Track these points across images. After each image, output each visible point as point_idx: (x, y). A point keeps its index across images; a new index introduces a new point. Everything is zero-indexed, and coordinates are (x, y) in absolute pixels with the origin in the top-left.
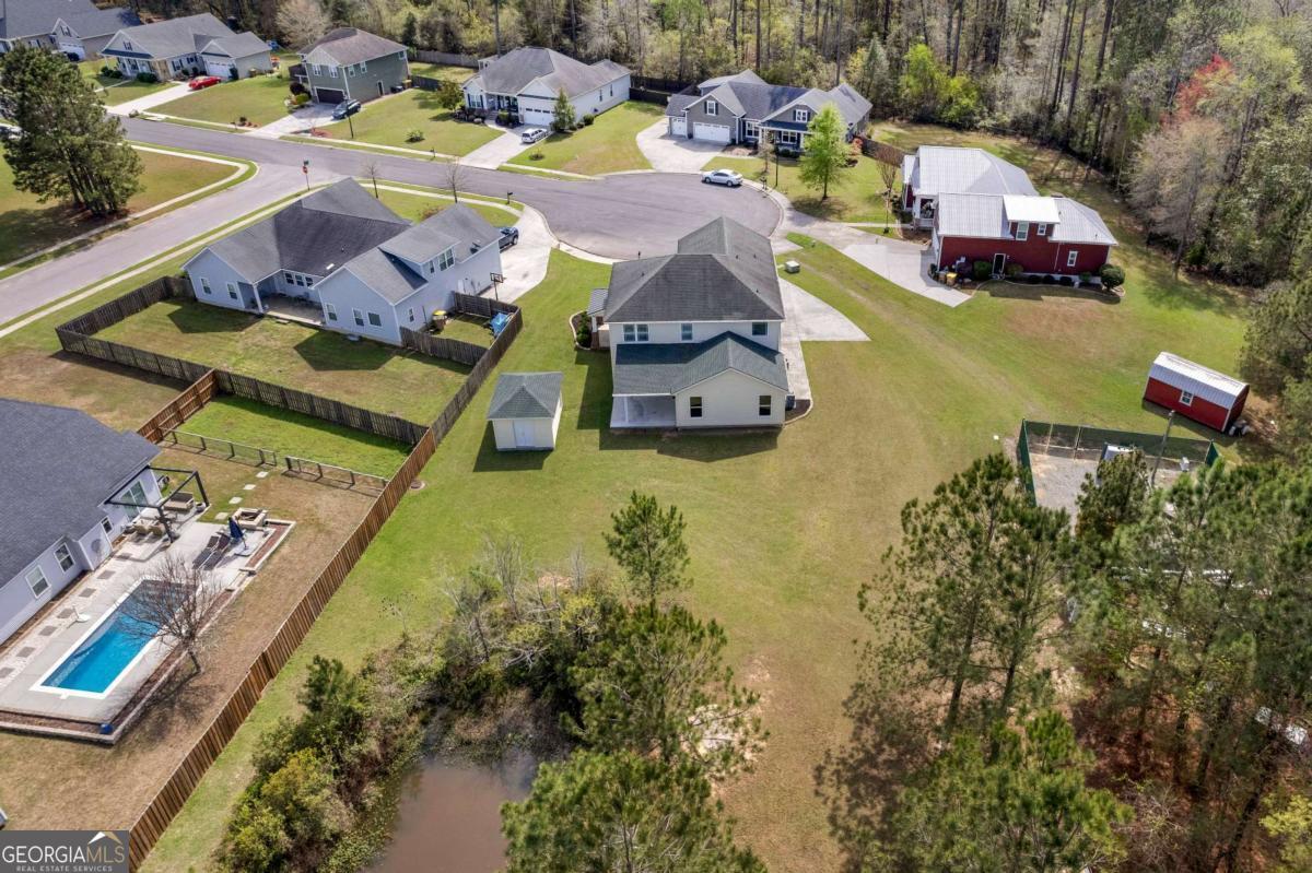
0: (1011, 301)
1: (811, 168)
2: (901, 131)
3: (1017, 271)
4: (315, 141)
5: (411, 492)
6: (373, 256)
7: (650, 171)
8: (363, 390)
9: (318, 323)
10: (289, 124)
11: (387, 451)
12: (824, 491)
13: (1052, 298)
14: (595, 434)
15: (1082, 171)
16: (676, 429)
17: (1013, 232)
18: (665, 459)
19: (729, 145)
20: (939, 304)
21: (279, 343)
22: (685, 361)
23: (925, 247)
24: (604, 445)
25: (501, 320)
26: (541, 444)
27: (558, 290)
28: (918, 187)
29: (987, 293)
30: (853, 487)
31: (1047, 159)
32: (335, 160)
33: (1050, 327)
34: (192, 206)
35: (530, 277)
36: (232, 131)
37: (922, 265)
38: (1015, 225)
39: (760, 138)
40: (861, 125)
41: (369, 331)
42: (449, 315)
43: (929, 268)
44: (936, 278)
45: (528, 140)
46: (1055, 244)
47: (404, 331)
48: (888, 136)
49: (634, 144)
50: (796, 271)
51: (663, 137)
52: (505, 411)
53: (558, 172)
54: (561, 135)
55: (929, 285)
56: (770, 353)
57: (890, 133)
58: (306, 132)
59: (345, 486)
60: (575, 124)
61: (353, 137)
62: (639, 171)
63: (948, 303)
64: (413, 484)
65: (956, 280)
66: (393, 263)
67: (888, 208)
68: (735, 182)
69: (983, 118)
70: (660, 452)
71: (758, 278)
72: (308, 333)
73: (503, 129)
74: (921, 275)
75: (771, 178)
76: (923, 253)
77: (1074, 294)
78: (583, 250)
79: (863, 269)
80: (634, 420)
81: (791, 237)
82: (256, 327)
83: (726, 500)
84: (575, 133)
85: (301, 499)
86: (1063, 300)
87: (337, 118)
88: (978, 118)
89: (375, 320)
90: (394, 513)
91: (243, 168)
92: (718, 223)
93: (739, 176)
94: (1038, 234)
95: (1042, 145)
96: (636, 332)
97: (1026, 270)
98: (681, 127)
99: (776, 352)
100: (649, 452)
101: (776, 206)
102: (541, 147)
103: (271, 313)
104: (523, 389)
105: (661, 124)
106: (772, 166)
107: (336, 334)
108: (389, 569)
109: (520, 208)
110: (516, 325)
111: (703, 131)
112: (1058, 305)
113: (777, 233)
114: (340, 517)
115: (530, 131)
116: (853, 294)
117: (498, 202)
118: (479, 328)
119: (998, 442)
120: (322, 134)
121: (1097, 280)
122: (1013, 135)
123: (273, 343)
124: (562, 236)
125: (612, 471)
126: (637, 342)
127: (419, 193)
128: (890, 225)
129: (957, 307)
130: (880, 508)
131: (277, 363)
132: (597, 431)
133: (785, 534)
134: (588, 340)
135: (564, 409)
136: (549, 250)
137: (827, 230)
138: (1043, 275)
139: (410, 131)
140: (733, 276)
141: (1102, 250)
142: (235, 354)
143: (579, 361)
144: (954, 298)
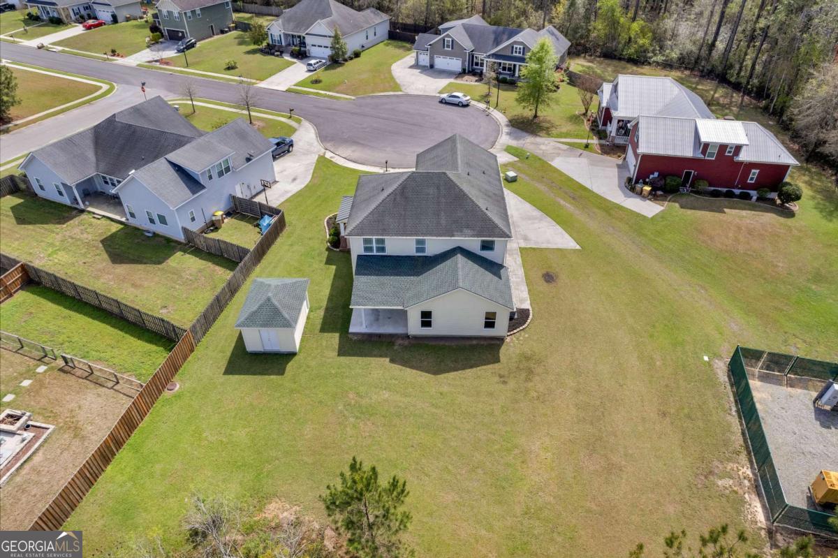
0: (699, 213)
1: (527, 92)
2: (590, 64)
3: (703, 186)
4: (161, 69)
5: (166, 394)
6: (161, 165)
7: (400, 93)
8: (146, 284)
9: (123, 220)
10: (146, 55)
11: (153, 347)
12: (545, 415)
13: (734, 212)
14: (334, 338)
15: (737, 97)
16: (407, 336)
17: (704, 152)
18: (397, 370)
19: (460, 74)
20: (638, 215)
21: (90, 237)
22: (418, 274)
23: (620, 162)
24: (342, 352)
25: (267, 221)
26: (284, 348)
27: (319, 193)
28: (616, 109)
29: (677, 205)
30: (573, 411)
31: (708, 88)
32: (171, 83)
33: (736, 240)
34: (61, 116)
35: (297, 181)
36: (105, 60)
37: (620, 177)
38: (706, 145)
39: (485, 68)
40: (562, 59)
41: (159, 228)
42: (228, 214)
43: (625, 180)
44: (633, 189)
45: (311, 68)
46: (741, 163)
47: (185, 230)
48: (581, 68)
49: (390, 72)
50: (514, 180)
51: (411, 67)
52: (251, 320)
53: (331, 93)
54: (336, 65)
55: (626, 196)
56: (495, 268)
57: (583, 66)
58: (156, 61)
59: (110, 384)
60: (346, 56)
61: (187, 66)
62: (392, 93)
63: (645, 214)
64: (168, 386)
65: (650, 193)
66: (177, 171)
67: (586, 126)
68: (465, 103)
69: (655, 55)
70: (392, 361)
71: (486, 194)
72: (115, 228)
73: (295, 60)
74: (620, 187)
75: (493, 99)
76: (619, 166)
77: (753, 208)
78: (342, 158)
79: (570, 179)
80: (371, 325)
81: (509, 150)
82: (76, 221)
83: (451, 420)
84: (346, 63)
85: (68, 398)
86: (744, 213)
87: (179, 51)
88: (650, 55)
89: (163, 220)
90: (146, 419)
91: (105, 87)
92: (452, 140)
93: (468, 98)
94: (726, 154)
95: (702, 76)
96: (374, 245)
97: (710, 186)
98: (425, 59)
99: (501, 266)
100: (382, 359)
101: (496, 124)
102: (321, 74)
103: (90, 209)
104: (269, 299)
105: (410, 58)
106: (494, 90)
107: (137, 229)
108: (129, 484)
109: (299, 122)
110: (280, 226)
111: (441, 62)
112: (742, 218)
113: (498, 145)
114: (98, 420)
115: (313, 62)
116: (562, 202)
117: (283, 116)
118: (250, 227)
119: (709, 364)
120: (167, 64)
121: (774, 195)
122: (678, 68)
123: (85, 235)
124: (328, 145)
125: (347, 381)
126: (375, 253)
127: (227, 109)
128: (589, 141)
129: (653, 218)
130: (600, 439)
131: (84, 255)
132: (337, 335)
133: (508, 465)
134: (337, 243)
135: (311, 311)
136: (317, 156)
137: (537, 144)
138: (725, 190)
139: (227, 61)
140: (465, 195)
141: (782, 169)
142: (52, 245)
143: (329, 261)
144: (650, 208)
